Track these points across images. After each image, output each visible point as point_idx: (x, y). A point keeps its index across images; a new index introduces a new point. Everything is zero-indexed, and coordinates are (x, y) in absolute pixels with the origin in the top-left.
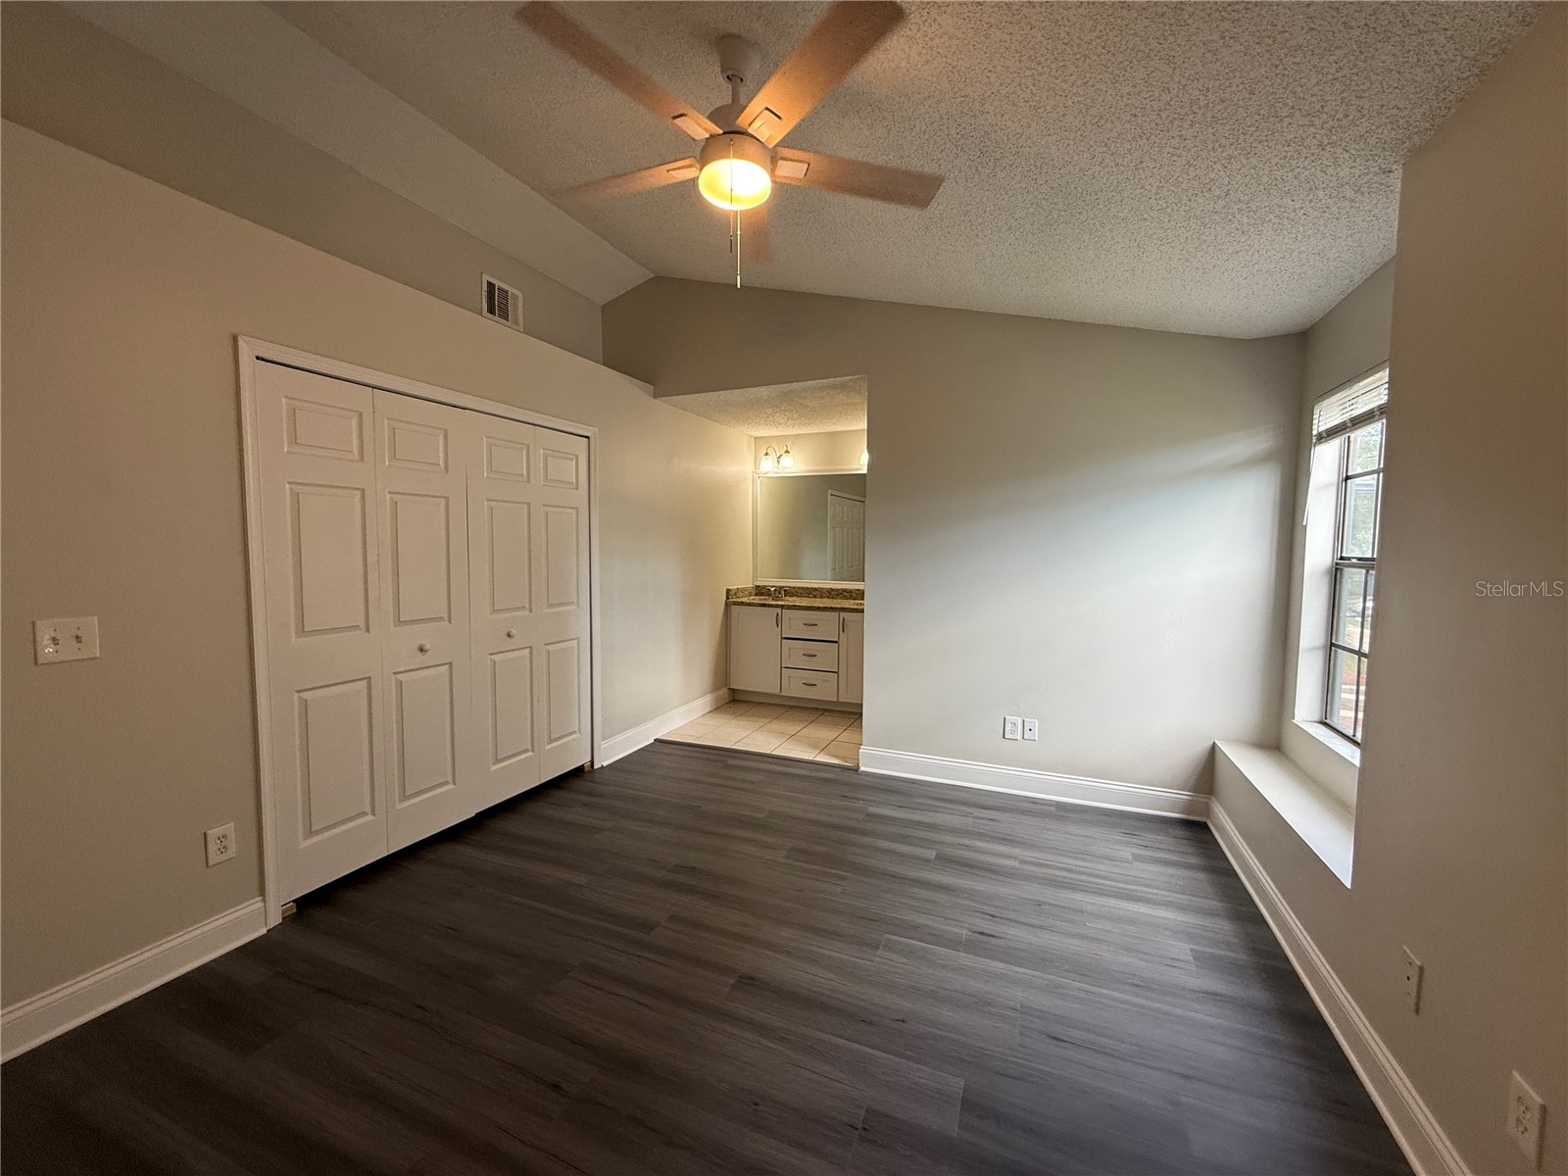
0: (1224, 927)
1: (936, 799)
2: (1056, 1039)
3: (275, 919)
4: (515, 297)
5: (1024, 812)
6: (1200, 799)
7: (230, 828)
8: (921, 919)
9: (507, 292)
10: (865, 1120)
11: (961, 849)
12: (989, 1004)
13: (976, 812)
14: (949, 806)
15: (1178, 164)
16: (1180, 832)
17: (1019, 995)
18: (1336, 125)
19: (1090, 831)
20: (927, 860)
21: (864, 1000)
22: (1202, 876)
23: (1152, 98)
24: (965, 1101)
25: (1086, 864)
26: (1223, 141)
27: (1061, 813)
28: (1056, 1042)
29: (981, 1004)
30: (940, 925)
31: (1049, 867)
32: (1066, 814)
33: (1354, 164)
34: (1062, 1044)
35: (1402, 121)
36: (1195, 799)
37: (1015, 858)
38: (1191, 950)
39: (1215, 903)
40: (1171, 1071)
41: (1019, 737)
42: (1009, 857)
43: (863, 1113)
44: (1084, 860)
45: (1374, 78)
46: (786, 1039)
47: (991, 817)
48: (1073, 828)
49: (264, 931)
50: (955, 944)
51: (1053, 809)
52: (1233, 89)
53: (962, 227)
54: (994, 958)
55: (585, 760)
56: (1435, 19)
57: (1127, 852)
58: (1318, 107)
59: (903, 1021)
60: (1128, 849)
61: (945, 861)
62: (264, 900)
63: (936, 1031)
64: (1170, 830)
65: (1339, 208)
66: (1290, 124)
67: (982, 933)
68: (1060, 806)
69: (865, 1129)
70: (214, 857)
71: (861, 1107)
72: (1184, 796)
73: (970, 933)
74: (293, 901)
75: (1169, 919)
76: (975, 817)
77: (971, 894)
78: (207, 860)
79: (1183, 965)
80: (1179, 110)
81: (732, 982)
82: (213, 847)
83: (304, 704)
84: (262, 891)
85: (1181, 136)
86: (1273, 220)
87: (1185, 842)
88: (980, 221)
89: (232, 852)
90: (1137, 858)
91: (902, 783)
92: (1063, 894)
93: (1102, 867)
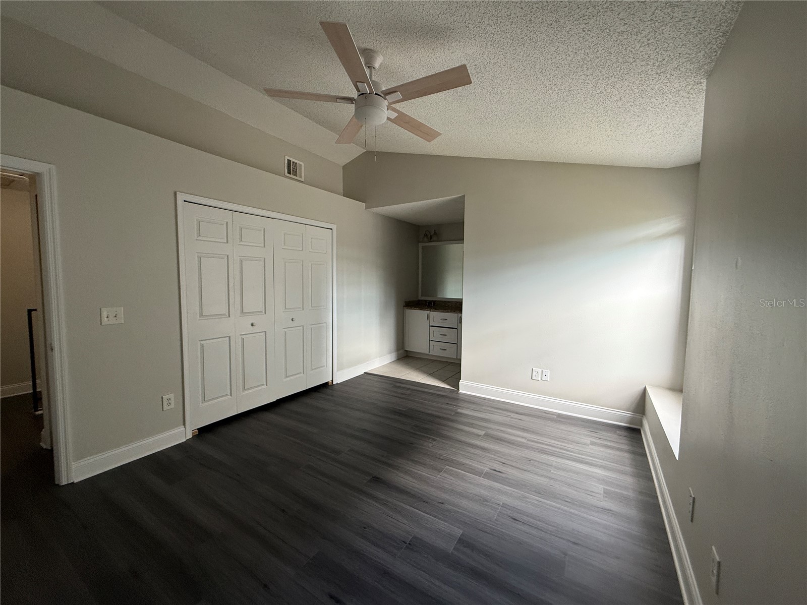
0: (629, 480)
1: (494, 408)
2: (515, 519)
3: (190, 436)
4: (300, 165)
5: (538, 417)
6: (638, 417)
7: (172, 396)
8: (467, 461)
9: (297, 163)
10: (411, 541)
11: (498, 432)
12: (486, 501)
13: (512, 415)
14: (498, 411)
15: (589, 87)
16: (624, 433)
17: (504, 499)
18: (660, 64)
19: (573, 429)
20: (479, 436)
21: (427, 493)
22: (626, 455)
23: (562, 59)
24: (460, 539)
25: (563, 444)
26: (606, 75)
27: (559, 419)
28: (515, 521)
29: (483, 501)
30: (475, 465)
31: (540, 443)
32: (561, 420)
33: (679, 81)
34: (517, 522)
35: (694, 60)
36: (635, 416)
37: (526, 438)
38: (604, 489)
39: (628, 468)
40: (570, 541)
41: (540, 379)
42: (523, 437)
43: (411, 538)
44: (562, 442)
45: (669, 42)
46: (386, 504)
47: (521, 418)
48: (562, 427)
49: (185, 440)
50: (479, 473)
51: (556, 417)
52: (600, 52)
53: (497, 122)
54: (496, 482)
55: (329, 379)
56: (686, 14)
57: (588, 440)
58: (647, 57)
59: (442, 503)
60: (590, 439)
61: (488, 436)
62: (185, 427)
63: (457, 509)
64: (617, 432)
65: (683, 102)
66: (636, 65)
67: (495, 470)
68: (559, 415)
69: (409, 544)
70: (166, 407)
71: (411, 535)
72: (628, 414)
73: (489, 470)
74: (197, 429)
75: (598, 474)
76: (512, 418)
77: (496, 452)
78: (163, 408)
79: (597, 495)
80: (578, 63)
81: (369, 479)
82: (165, 403)
83: (202, 346)
84: (184, 424)
85: (584, 75)
86: (651, 109)
87: (624, 438)
88: (504, 118)
89: (172, 406)
90: (593, 444)
91: (478, 399)
92: (545, 457)
93: (571, 446)
